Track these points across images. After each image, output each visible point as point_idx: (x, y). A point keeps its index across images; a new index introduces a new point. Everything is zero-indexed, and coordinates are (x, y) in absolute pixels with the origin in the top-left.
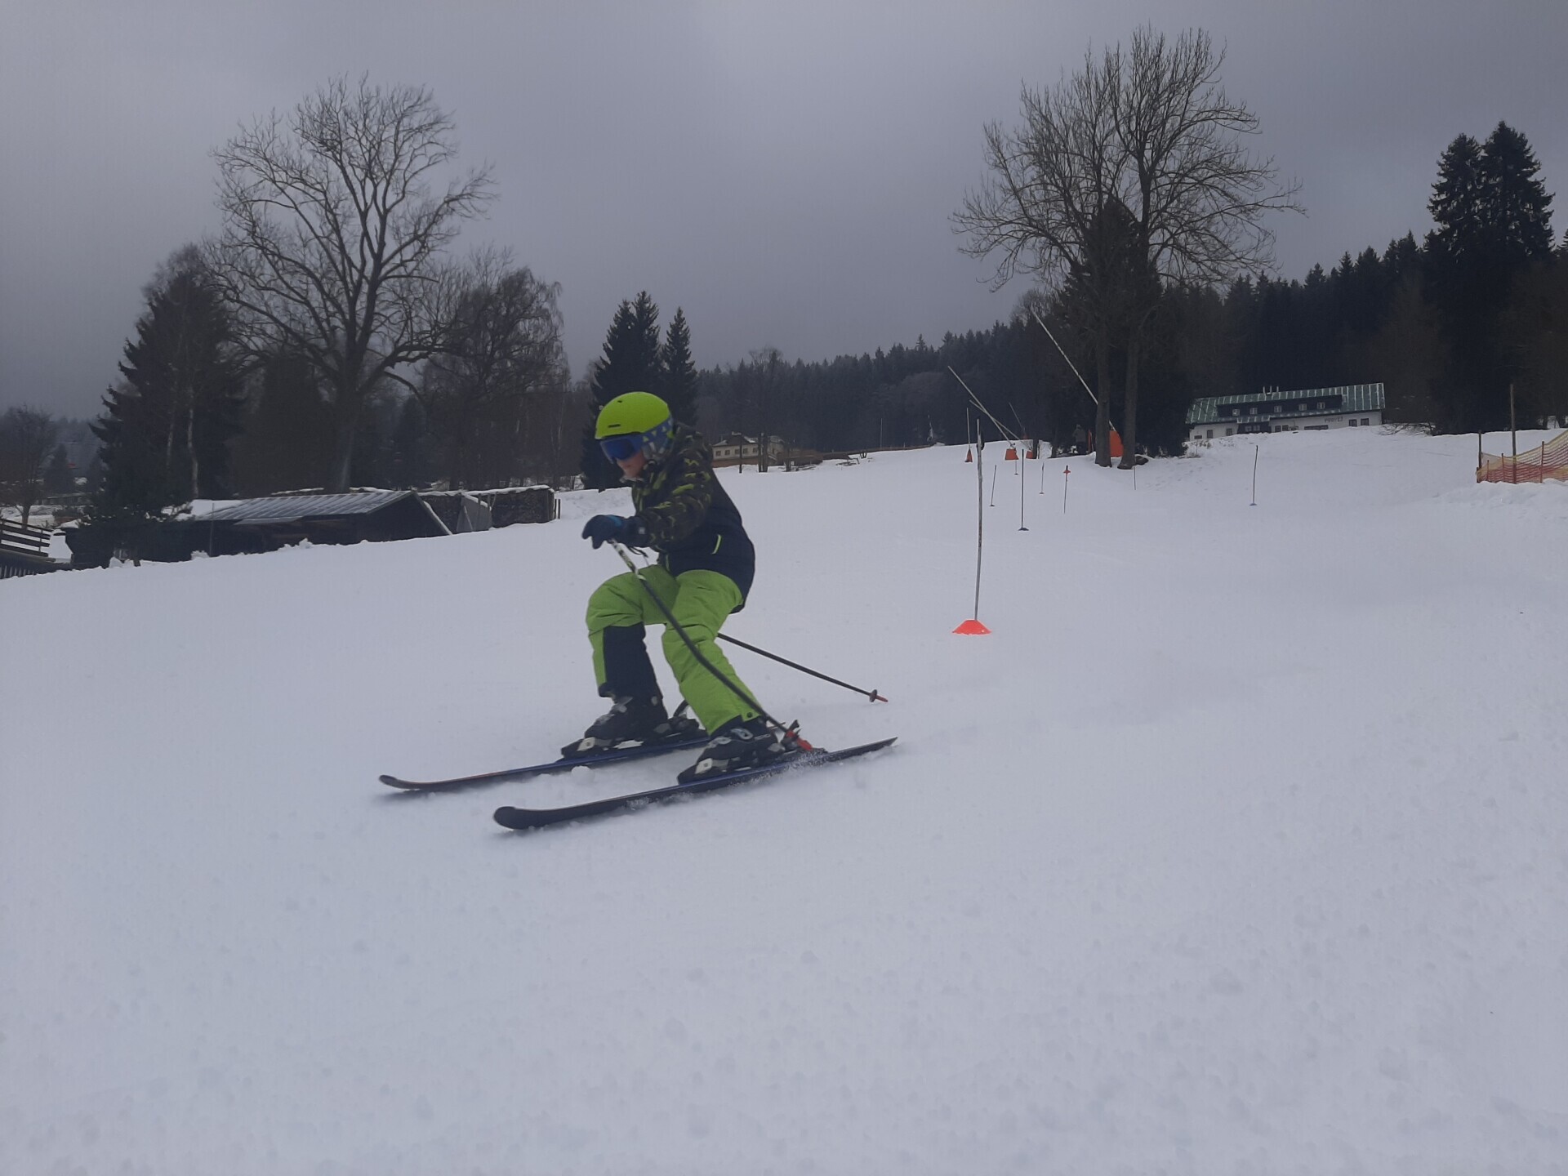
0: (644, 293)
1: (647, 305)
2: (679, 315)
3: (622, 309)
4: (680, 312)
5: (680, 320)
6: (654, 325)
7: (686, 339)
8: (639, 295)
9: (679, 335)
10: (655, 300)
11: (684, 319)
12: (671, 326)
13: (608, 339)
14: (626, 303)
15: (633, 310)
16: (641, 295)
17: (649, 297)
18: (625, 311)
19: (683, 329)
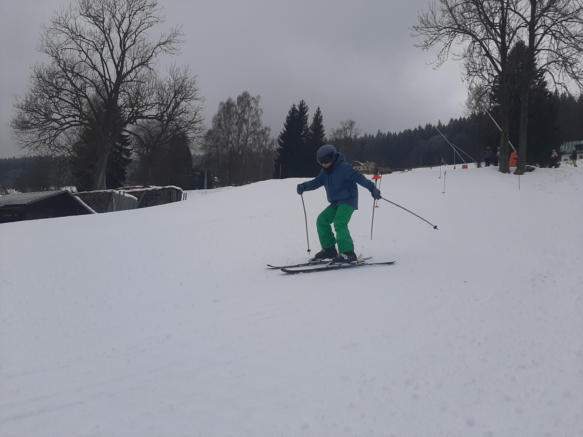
0: (302, 101)
1: (304, 106)
2: (318, 110)
3: (292, 108)
4: (319, 108)
5: (319, 112)
6: (307, 114)
7: (321, 120)
8: (300, 102)
9: (318, 119)
10: (307, 104)
11: (320, 111)
12: (315, 115)
13: (286, 121)
14: (294, 105)
15: (297, 108)
16: (301, 102)
17: (305, 103)
18: (294, 109)
19: (320, 116)
